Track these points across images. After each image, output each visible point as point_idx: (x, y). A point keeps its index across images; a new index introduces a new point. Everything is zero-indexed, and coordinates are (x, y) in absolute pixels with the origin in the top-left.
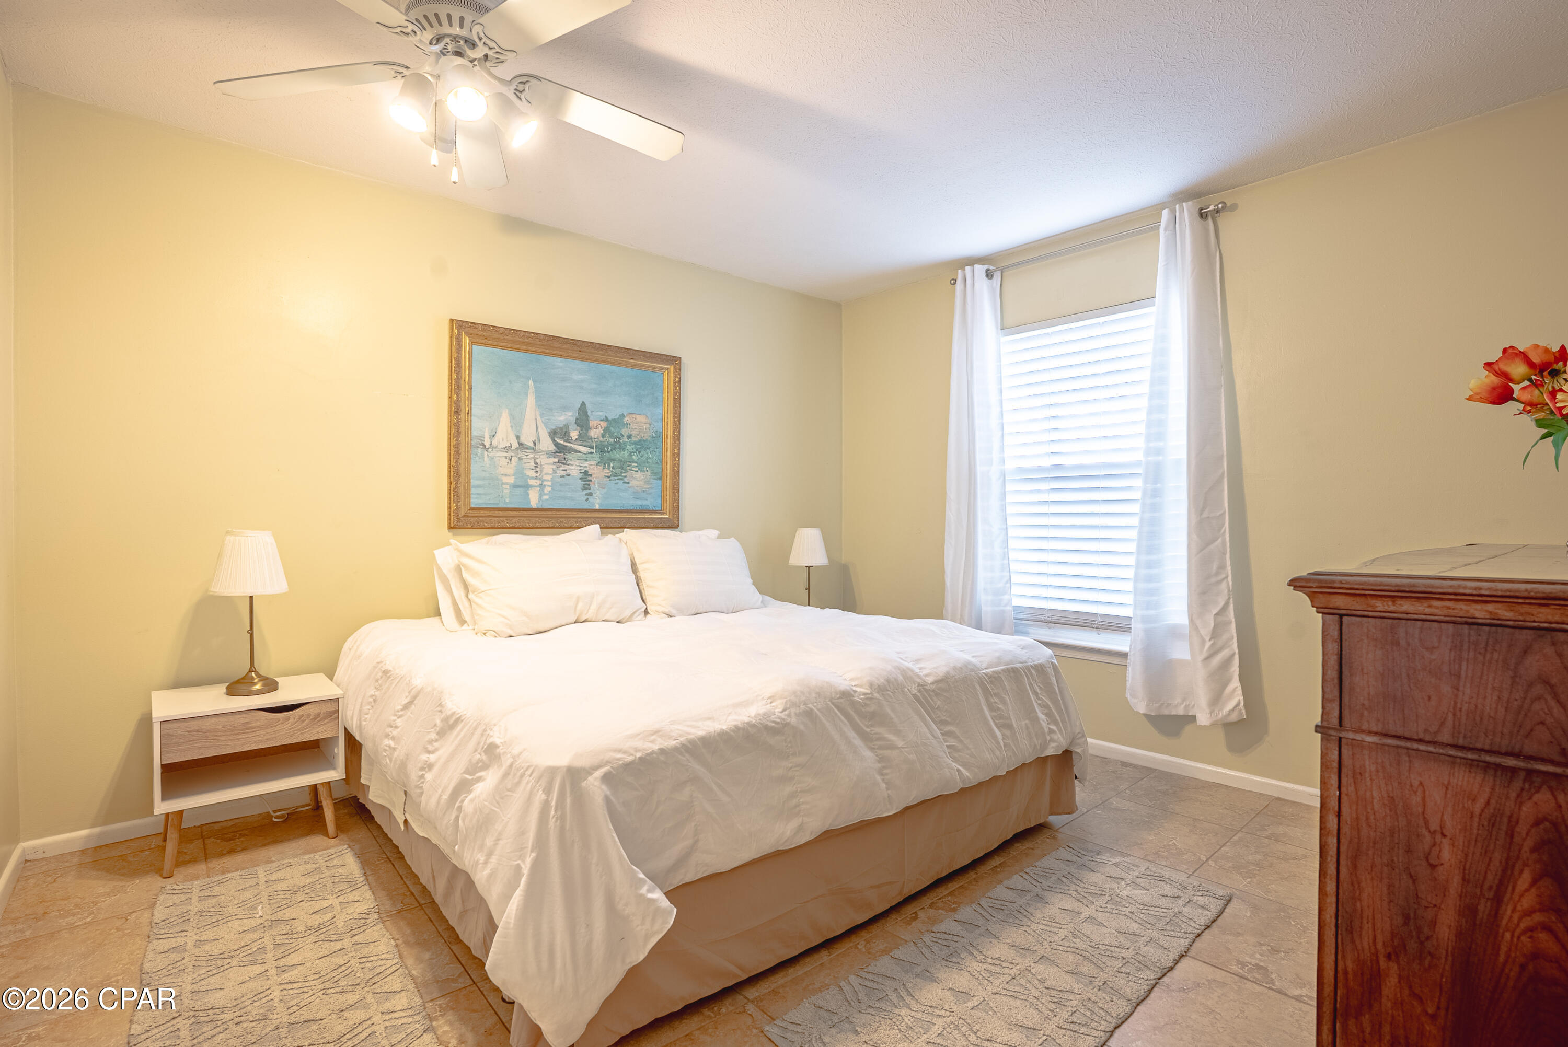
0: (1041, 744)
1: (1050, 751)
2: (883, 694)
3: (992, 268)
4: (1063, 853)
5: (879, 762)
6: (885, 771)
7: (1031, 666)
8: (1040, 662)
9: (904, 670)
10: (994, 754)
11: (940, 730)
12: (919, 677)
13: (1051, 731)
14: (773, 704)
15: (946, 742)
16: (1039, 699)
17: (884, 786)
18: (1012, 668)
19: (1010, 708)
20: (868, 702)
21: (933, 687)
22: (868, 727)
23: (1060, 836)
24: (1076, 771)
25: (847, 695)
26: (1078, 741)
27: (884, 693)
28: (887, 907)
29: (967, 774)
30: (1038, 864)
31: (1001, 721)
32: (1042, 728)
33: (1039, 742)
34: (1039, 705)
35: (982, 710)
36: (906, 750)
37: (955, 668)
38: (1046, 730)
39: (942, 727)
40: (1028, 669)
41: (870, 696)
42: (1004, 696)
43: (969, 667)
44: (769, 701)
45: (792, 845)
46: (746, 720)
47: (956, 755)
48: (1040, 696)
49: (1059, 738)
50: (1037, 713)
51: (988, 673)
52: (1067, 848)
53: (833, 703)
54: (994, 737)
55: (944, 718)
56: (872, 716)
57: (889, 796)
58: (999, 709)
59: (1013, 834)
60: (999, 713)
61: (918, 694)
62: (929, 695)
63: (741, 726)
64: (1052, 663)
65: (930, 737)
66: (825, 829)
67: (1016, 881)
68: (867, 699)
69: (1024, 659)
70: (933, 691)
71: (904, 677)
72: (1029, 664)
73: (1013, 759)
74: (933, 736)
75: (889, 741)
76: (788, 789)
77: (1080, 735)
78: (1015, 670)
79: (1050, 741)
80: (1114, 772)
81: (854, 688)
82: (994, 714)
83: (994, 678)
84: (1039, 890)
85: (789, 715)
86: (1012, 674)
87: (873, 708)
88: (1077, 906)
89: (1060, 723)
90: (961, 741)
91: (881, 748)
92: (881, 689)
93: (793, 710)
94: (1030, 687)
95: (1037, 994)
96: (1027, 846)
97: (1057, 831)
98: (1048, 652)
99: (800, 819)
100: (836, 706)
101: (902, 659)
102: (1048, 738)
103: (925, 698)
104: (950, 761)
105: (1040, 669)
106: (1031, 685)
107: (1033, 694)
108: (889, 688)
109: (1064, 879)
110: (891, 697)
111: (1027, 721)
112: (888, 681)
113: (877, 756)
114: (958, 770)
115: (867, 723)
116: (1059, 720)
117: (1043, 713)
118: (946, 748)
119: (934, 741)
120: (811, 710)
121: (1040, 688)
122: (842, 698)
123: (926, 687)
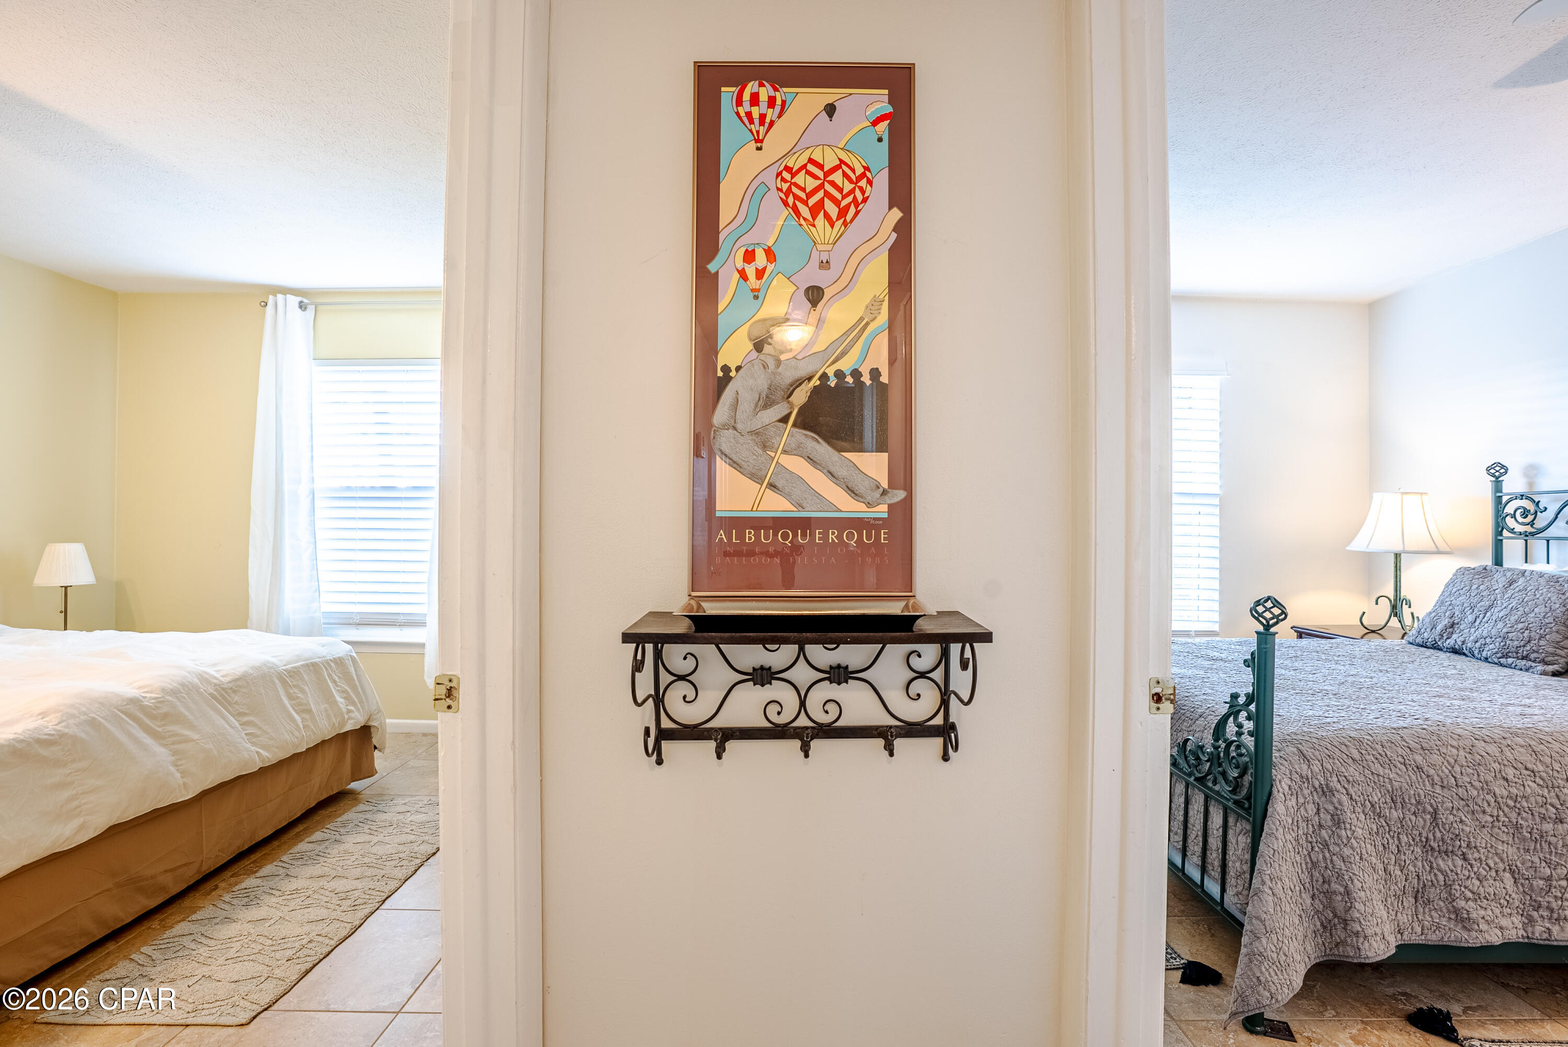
0: (339, 722)
1: (349, 727)
2: (176, 697)
3: (305, 301)
4: (361, 807)
5: (173, 755)
6: (179, 763)
7: (330, 660)
8: (339, 656)
9: (200, 674)
10: (293, 735)
11: (238, 721)
12: (215, 678)
13: (349, 711)
14: (45, 719)
15: (244, 730)
16: (337, 686)
17: (178, 775)
18: (311, 663)
19: (309, 695)
20: (159, 705)
21: (230, 685)
22: (160, 727)
23: (361, 796)
24: (375, 741)
25: (134, 701)
26: (375, 717)
27: (177, 695)
28: (184, 886)
29: (267, 754)
30: (339, 819)
31: (300, 707)
32: (340, 709)
33: (338, 721)
34: (338, 691)
35: (281, 700)
36: (202, 741)
37: (252, 668)
38: (344, 710)
39: (240, 719)
40: (327, 663)
41: (162, 699)
42: (303, 686)
43: (268, 665)
44: (40, 717)
45: (72, 844)
46: (11, 736)
47: (254, 740)
48: (339, 684)
49: (356, 716)
50: (335, 697)
51: (287, 669)
52: (366, 803)
53: (119, 710)
54: (293, 720)
55: (242, 711)
56: (165, 716)
57: (184, 784)
58: (298, 697)
59: (316, 802)
60: (298, 701)
61: (215, 693)
62: (227, 693)
63: (6, 743)
64: (351, 656)
65: (228, 727)
66: (111, 824)
67: (318, 835)
68: (158, 702)
69: (324, 654)
70: (231, 689)
71: (199, 679)
72: (328, 658)
73: (313, 737)
74: (231, 726)
75: (183, 735)
76: (67, 793)
77: (377, 711)
78: (314, 665)
79: (348, 719)
80: (415, 742)
81: (143, 695)
82: (295, 702)
83: (294, 673)
84: (338, 837)
85: (67, 727)
86: (311, 668)
87: (165, 709)
88: (368, 838)
89: (358, 704)
90: (260, 728)
91: (174, 743)
92: (174, 692)
93: (71, 721)
94: (329, 677)
95: (326, 899)
96: (330, 810)
97: (359, 794)
98: (349, 647)
99: (83, 818)
100: (122, 712)
101: (197, 665)
102: (346, 717)
103: (222, 695)
104: (249, 745)
105: (339, 662)
106: (330, 675)
107: (331, 682)
108: (183, 691)
109: (360, 824)
110: (185, 698)
111: (326, 705)
112: (183, 685)
113: (170, 750)
114: (257, 752)
115: (158, 724)
116: (357, 702)
117: (341, 697)
118: (244, 736)
119: (231, 731)
120: (94, 719)
121: (339, 677)
122: (129, 704)
123: (223, 686)
